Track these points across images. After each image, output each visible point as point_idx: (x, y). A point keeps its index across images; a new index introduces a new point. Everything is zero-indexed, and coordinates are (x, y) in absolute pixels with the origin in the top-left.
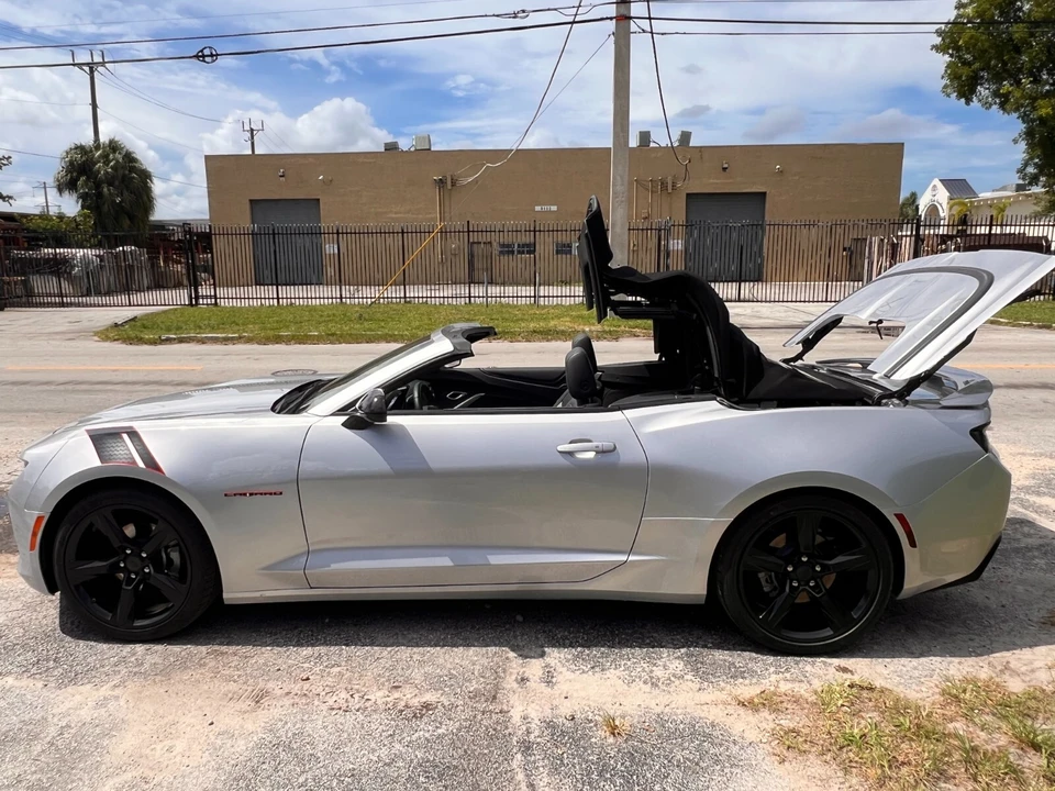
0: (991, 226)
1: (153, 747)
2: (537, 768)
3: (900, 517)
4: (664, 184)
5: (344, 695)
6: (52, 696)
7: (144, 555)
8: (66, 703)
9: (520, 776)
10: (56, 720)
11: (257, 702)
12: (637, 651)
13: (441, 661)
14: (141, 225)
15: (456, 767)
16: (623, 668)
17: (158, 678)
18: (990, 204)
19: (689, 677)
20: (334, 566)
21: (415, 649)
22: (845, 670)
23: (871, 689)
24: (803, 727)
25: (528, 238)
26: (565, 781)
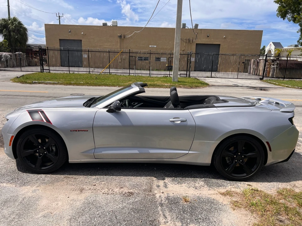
0: (288, 57)
1: (52, 204)
2: (165, 210)
3: (268, 143)
4: (189, 40)
5: (106, 190)
6: (18, 189)
7: (45, 148)
8: (23, 191)
9: (161, 213)
10: (21, 196)
11: (81, 191)
12: (190, 179)
13: (134, 180)
14: (24, 46)
15: (142, 210)
16: (186, 183)
17: (50, 184)
18: (287, 50)
19: (206, 186)
20: (103, 152)
21: (126, 177)
22: (250, 185)
23: (257, 191)
24: (239, 200)
25: (148, 55)
26: (174, 214)
